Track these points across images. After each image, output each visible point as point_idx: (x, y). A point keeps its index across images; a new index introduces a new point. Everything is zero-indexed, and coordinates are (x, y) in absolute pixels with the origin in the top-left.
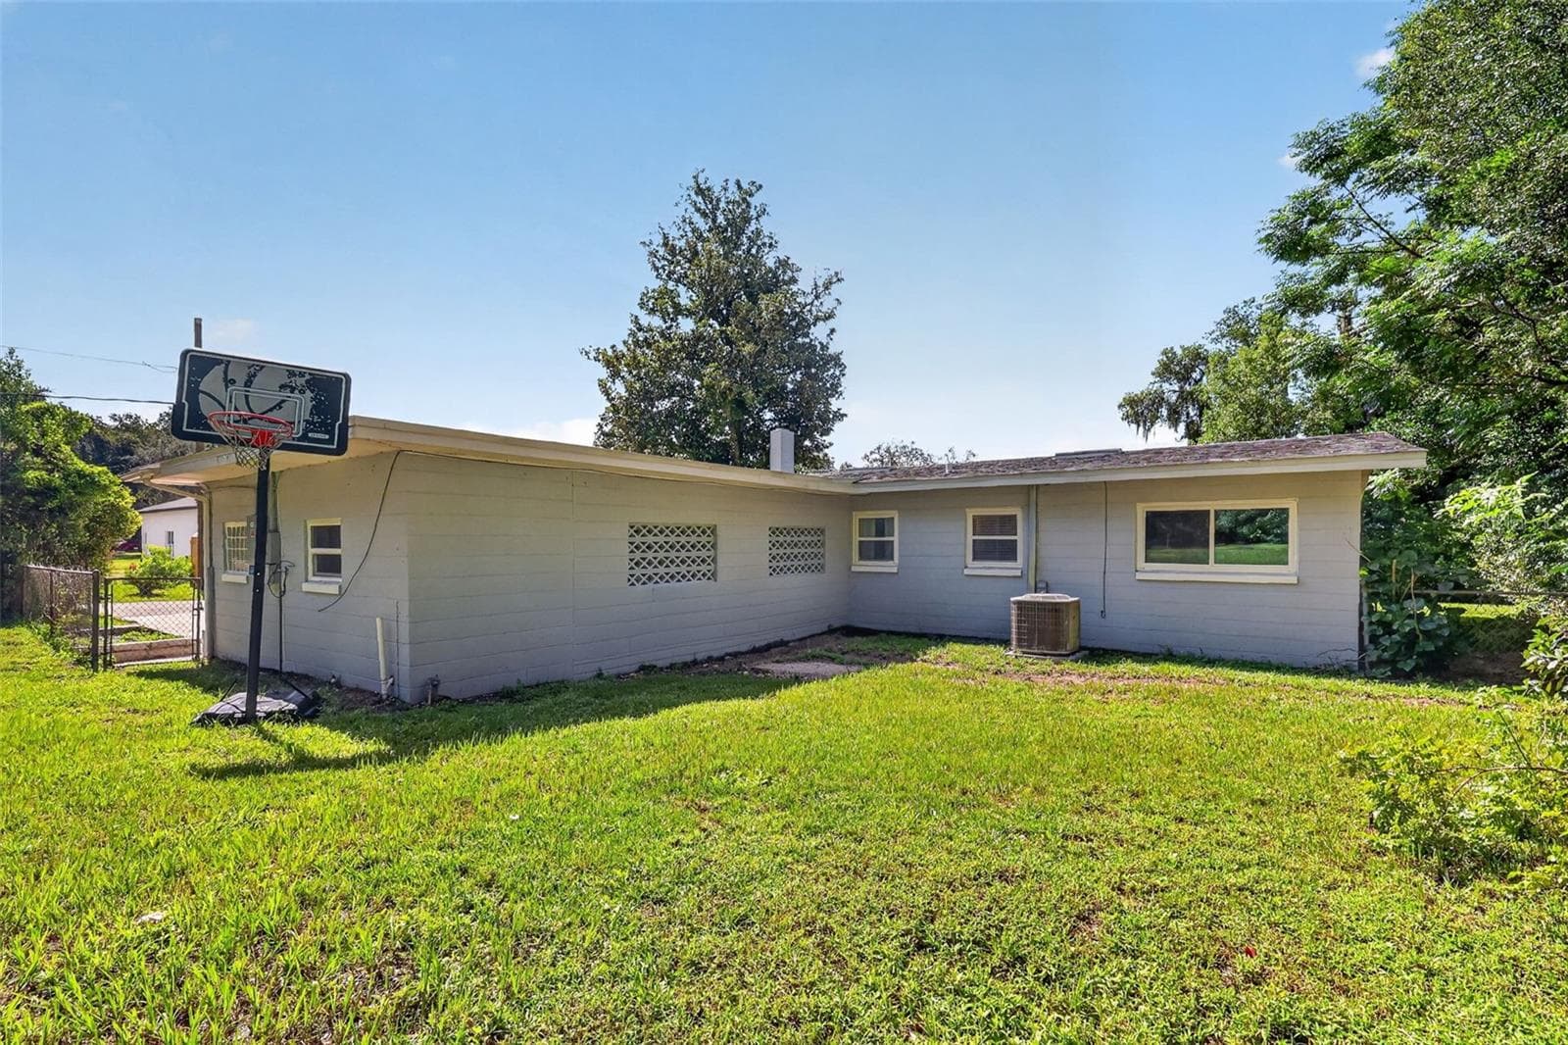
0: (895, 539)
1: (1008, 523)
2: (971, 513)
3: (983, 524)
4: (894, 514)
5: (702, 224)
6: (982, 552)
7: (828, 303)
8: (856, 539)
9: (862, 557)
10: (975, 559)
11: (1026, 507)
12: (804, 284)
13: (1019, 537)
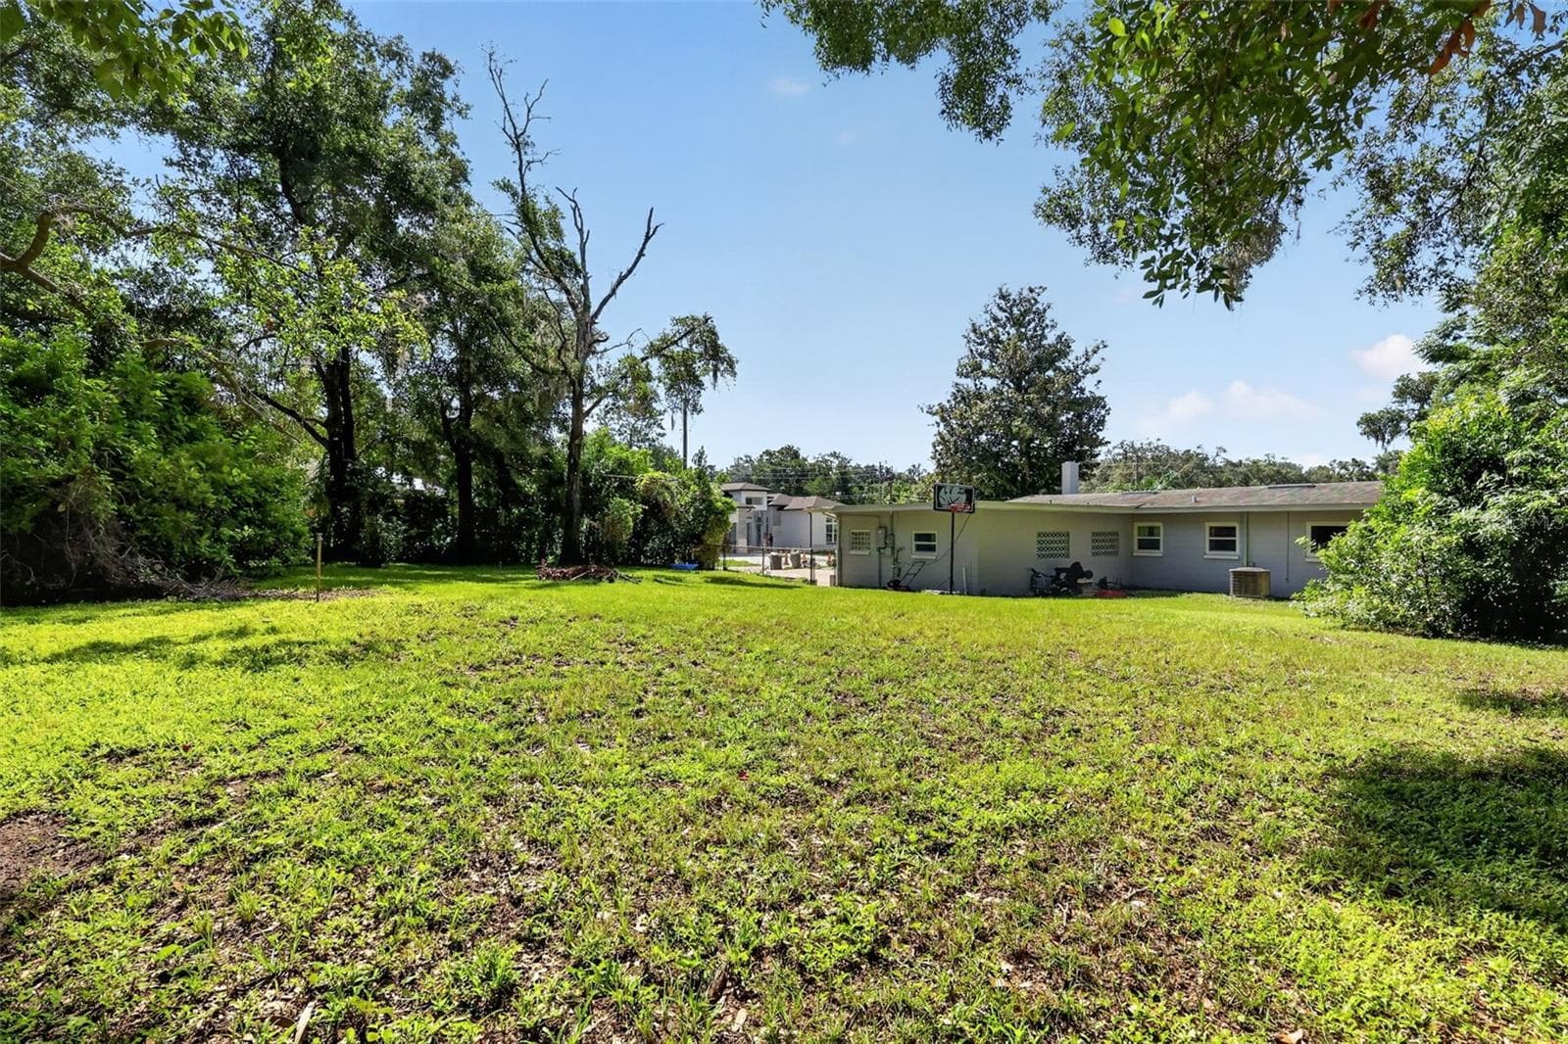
0: (1161, 538)
1: (1231, 531)
2: (1208, 525)
3: (1216, 531)
4: (1160, 524)
5: (1001, 315)
6: (1216, 546)
7: (1094, 361)
8: (1136, 538)
9: (1140, 548)
10: (1211, 549)
11: (1241, 522)
12: (1077, 350)
13: (1237, 539)
